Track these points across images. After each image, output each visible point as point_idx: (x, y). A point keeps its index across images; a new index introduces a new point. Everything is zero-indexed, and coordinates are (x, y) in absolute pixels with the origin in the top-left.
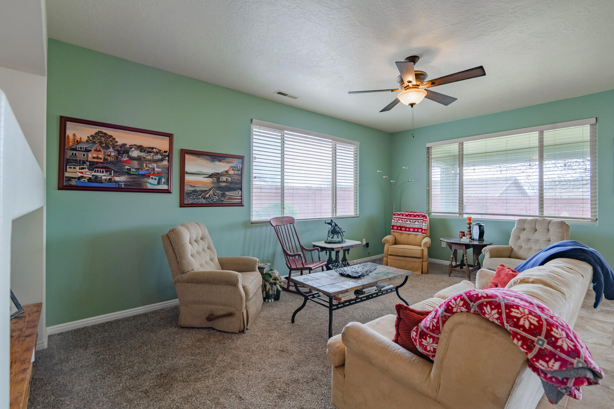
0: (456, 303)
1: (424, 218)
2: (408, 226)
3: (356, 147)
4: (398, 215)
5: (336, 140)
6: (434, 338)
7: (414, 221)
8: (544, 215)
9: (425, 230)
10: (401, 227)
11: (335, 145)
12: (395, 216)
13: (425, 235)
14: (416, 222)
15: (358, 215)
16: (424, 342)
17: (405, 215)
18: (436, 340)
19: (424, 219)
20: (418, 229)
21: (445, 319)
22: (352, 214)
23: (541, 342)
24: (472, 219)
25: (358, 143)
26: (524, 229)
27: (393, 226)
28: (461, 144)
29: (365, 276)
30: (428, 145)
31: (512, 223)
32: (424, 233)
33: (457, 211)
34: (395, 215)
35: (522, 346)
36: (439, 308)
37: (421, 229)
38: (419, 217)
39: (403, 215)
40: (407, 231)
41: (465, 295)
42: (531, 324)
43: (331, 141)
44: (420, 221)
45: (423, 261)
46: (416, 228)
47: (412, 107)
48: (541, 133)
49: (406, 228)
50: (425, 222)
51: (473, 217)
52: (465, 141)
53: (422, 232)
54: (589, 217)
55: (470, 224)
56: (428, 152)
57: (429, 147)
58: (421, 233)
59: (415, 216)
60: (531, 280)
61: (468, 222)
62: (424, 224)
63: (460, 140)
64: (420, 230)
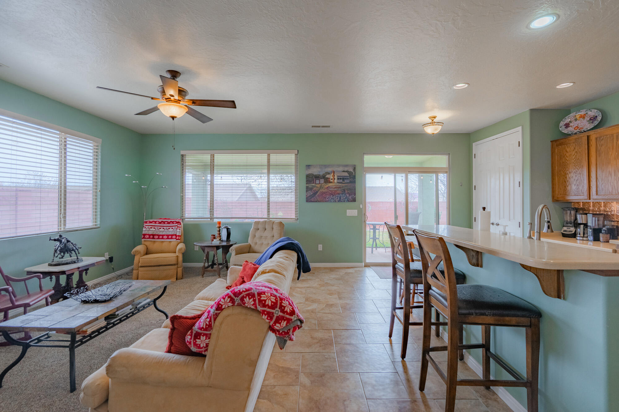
0: (225, 301)
1: (178, 224)
2: (161, 234)
3: (96, 144)
4: (150, 222)
5: (66, 133)
6: (206, 335)
7: (168, 227)
8: (270, 217)
9: (179, 236)
10: (153, 235)
11: (66, 138)
12: (147, 224)
13: (179, 241)
14: (169, 229)
15: (99, 226)
16: (198, 341)
17: (158, 222)
18: (208, 336)
19: (179, 226)
20: (172, 235)
21: (216, 316)
22: (90, 224)
23: (277, 312)
24: (221, 223)
25: (100, 140)
26: (258, 229)
27: (144, 235)
28: (213, 156)
29: (118, 297)
30: (182, 152)
31: (250, 224)
32: (178, 239)
33: (209, 216)
34: (146, 222)
35: (267, 319)
36: (211, 309)
37: (176, 235)
38: (173, 223)
39: (155, 222)
40: (161, 239)
41: (231, 293)
42: (272, 302)
43: (59, 132)
44: (174, 227)
45: (178, 267)
46: (170, 235)
47: (173, 120)
48: (269, 155)
49: (159, 235)
50: (180, 228)
51: (222, 221)
52: (216, 154)
53: (176, 238)
54: (294, 217)
55: (220, 227)
56: (183, 159)
57: (183, 155)
58: (175, 240)
59: (169, 223)
60: (267, 271)
61: (218, 225)
62: (178, 230)
63: (212, 152)
64: (174, 237)
